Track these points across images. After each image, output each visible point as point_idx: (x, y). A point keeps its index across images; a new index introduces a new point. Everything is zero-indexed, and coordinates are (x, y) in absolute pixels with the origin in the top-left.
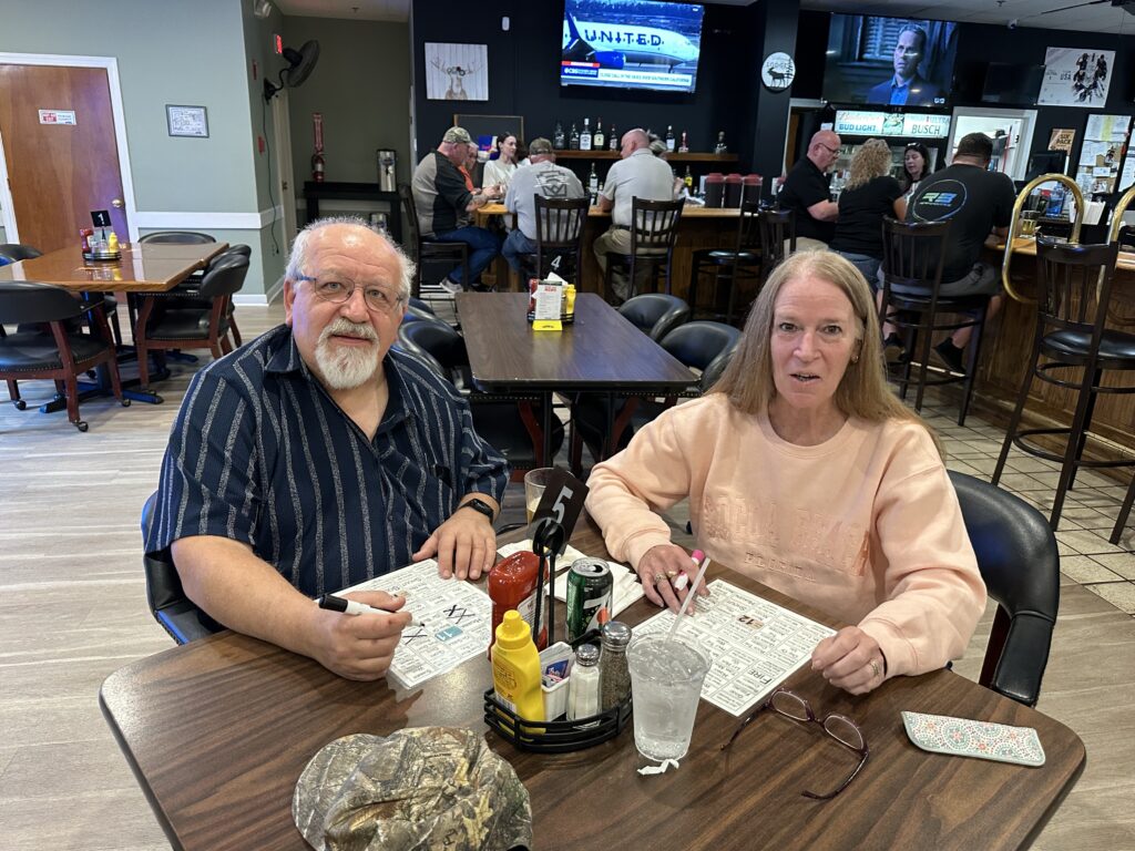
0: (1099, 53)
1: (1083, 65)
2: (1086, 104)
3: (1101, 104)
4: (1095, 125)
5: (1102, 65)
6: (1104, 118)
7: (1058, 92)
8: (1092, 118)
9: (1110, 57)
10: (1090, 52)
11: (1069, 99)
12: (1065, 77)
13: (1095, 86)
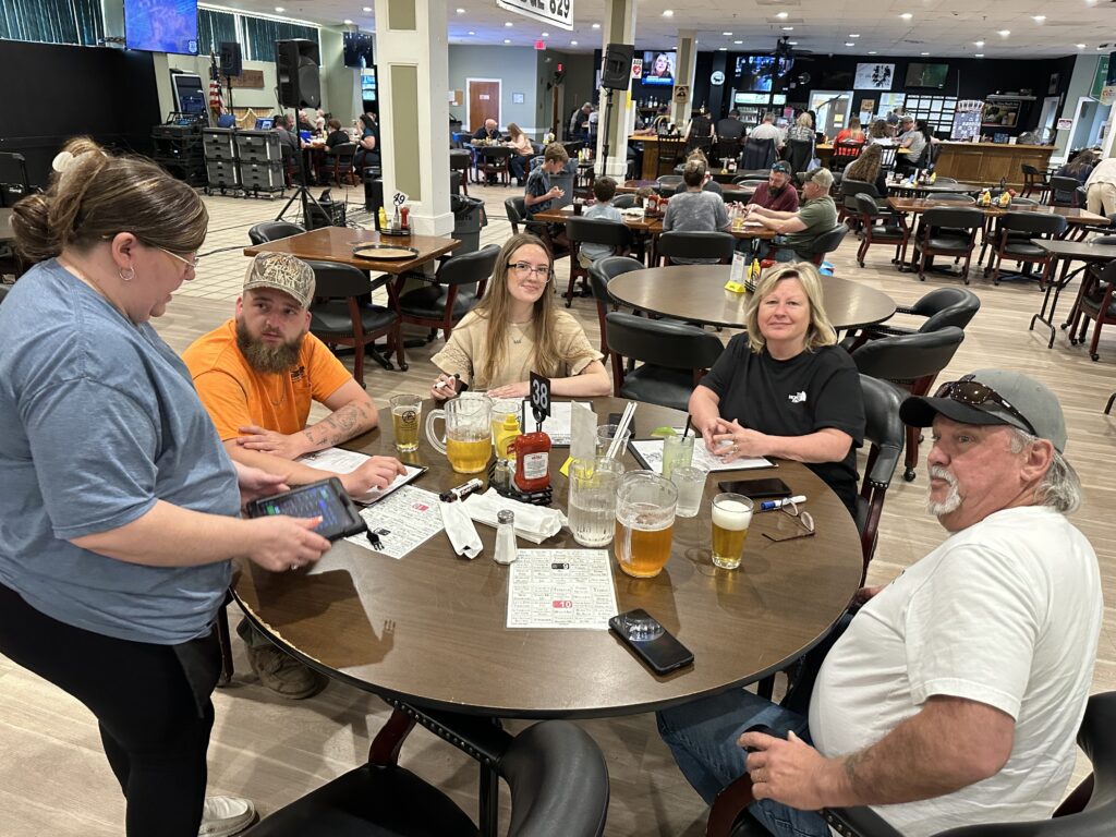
0: (885, 65)
1: (877, 70)
2: (880, 88)
3: (889, 88)
4: (885, 99)
5: (888, 72)
6: (890, 95)
7: (864, 82)
8: (883, 94)
9: (892, 67)
10: (880, 65)
11: (871, 86)
12: (868, 76)
13: (884, 80)
